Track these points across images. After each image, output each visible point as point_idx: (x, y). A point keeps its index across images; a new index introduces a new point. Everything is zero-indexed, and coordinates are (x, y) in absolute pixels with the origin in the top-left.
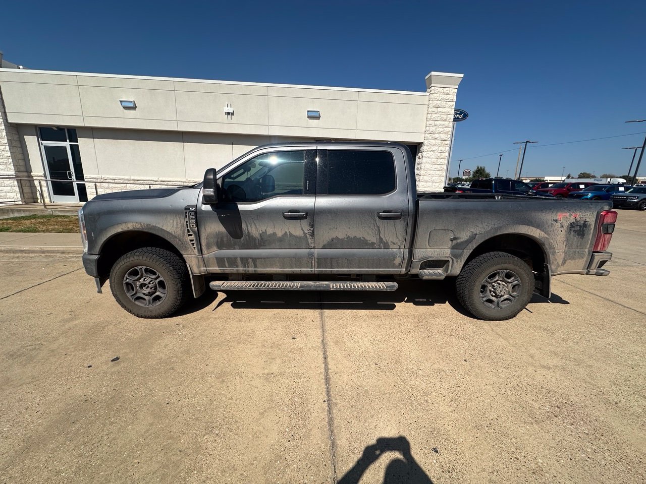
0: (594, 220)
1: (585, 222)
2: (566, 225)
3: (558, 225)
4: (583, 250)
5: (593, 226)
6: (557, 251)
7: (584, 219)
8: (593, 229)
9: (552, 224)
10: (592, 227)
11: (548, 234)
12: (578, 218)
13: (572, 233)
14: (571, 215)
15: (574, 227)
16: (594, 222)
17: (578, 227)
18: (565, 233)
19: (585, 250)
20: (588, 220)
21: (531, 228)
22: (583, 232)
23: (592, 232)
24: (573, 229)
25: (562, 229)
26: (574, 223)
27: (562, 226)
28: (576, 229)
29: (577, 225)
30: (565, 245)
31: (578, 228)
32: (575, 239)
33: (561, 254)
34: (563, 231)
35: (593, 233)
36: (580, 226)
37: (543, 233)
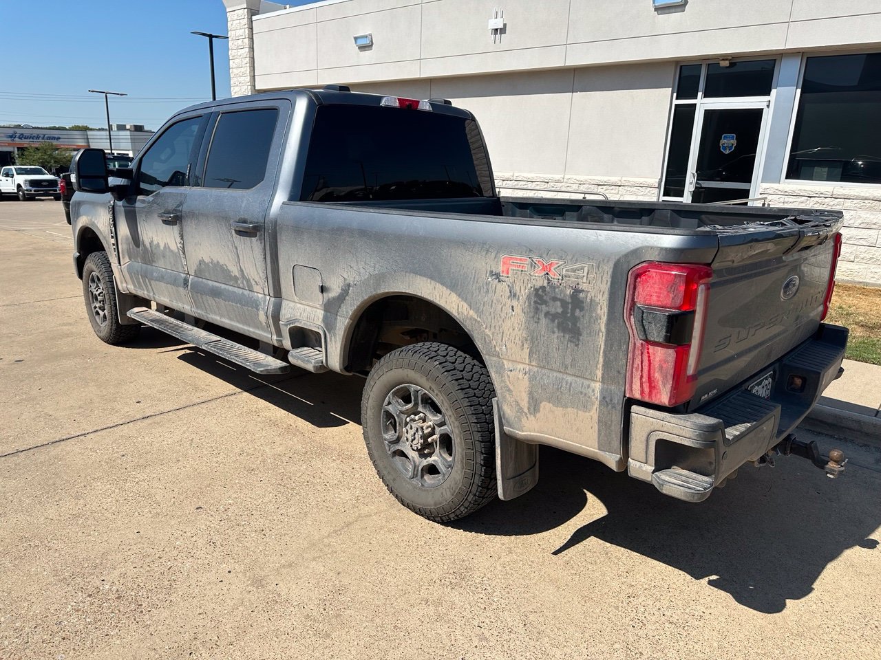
0: (605, 287)
1: (577, 291)
2: (524, 292)
3: (502, 289)
4: (586, 382)
5: (605, 309)
6: (507, 365)
7: (572, 281)
8: (604, 319)
9: (487, 284)
10: (602, 311)
11: (477, 311)
12: (555, 276)
13: (544, 321)
14: (533, 265)
15: (545, 303)
16: (606, 296)
17: (558, 303)
18: (522, 317)
19: (593, 384)
20: (584, 287)
21: (439, 286)
22: (574, 324)
23: (603, 329)
24: (544, 308)
25: (515, 303)
26: (543, 288)
27: (513, 295)
28: (553, 310)
29: (555, 299)
30: (527, 351)
31: (557, 308)
32: (555, 340)
33: (520, 376)
34: (518, 310)
35: (608, 331)
36: (564, 304)
37: (466, 305)
